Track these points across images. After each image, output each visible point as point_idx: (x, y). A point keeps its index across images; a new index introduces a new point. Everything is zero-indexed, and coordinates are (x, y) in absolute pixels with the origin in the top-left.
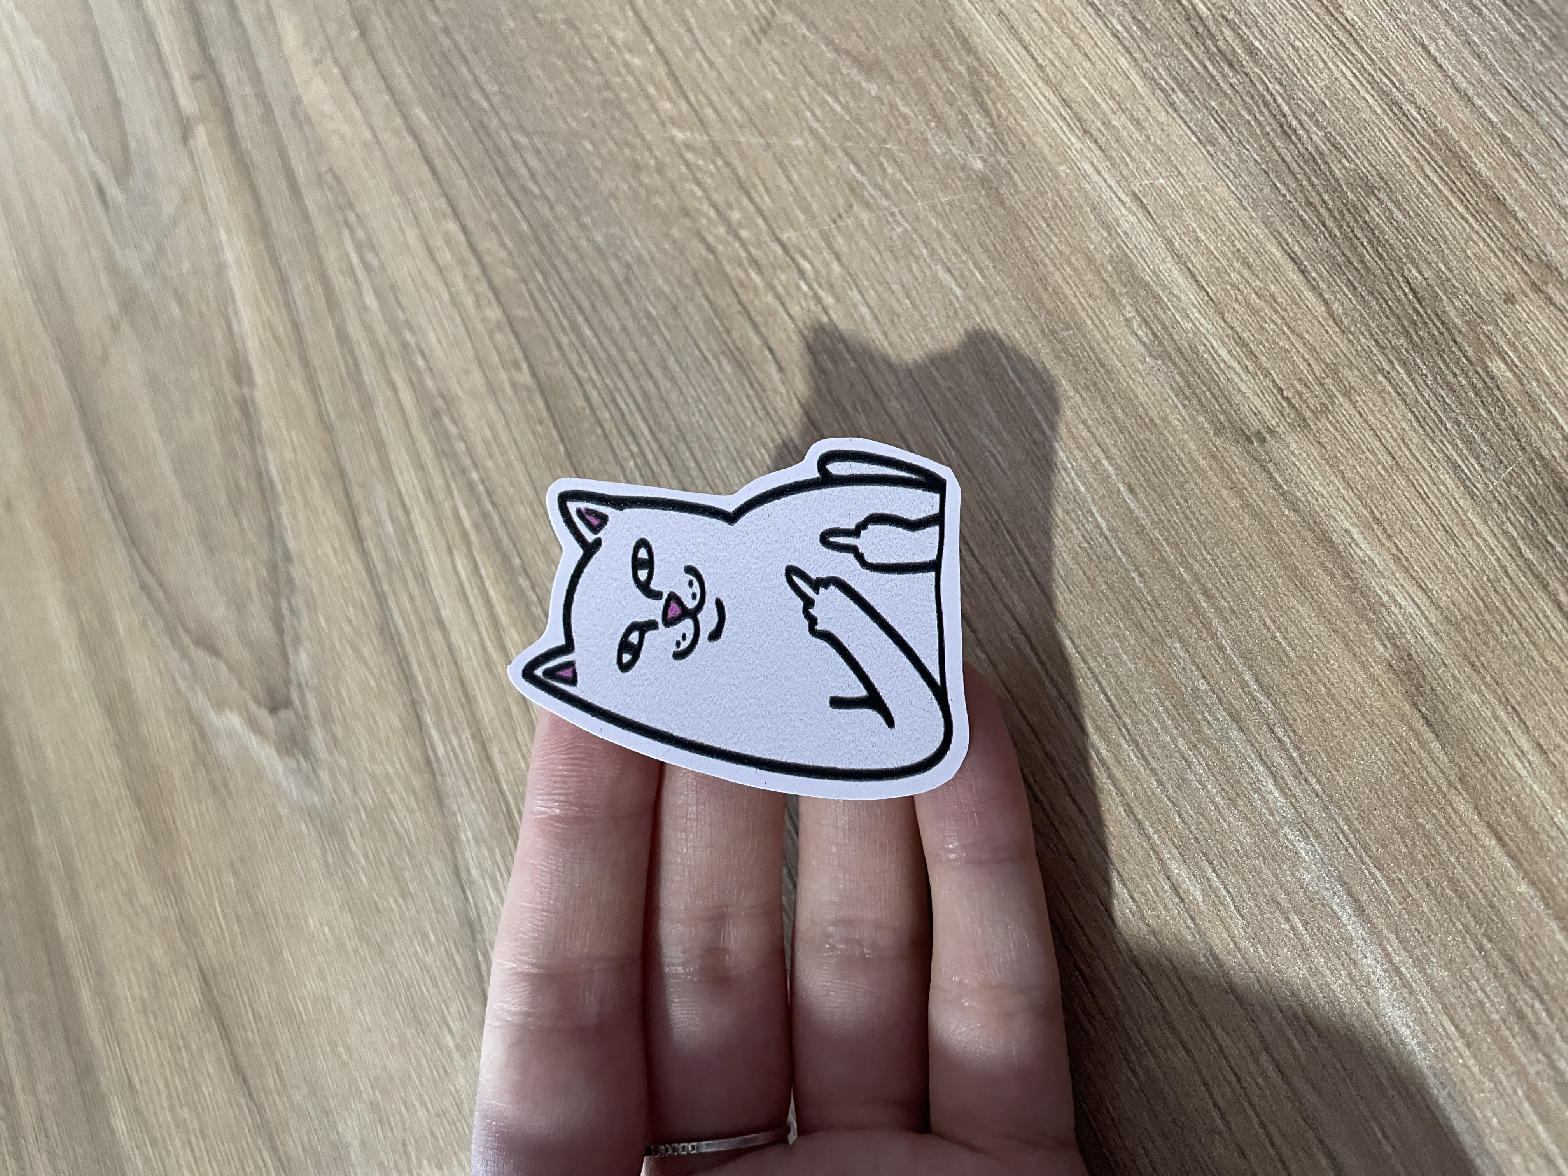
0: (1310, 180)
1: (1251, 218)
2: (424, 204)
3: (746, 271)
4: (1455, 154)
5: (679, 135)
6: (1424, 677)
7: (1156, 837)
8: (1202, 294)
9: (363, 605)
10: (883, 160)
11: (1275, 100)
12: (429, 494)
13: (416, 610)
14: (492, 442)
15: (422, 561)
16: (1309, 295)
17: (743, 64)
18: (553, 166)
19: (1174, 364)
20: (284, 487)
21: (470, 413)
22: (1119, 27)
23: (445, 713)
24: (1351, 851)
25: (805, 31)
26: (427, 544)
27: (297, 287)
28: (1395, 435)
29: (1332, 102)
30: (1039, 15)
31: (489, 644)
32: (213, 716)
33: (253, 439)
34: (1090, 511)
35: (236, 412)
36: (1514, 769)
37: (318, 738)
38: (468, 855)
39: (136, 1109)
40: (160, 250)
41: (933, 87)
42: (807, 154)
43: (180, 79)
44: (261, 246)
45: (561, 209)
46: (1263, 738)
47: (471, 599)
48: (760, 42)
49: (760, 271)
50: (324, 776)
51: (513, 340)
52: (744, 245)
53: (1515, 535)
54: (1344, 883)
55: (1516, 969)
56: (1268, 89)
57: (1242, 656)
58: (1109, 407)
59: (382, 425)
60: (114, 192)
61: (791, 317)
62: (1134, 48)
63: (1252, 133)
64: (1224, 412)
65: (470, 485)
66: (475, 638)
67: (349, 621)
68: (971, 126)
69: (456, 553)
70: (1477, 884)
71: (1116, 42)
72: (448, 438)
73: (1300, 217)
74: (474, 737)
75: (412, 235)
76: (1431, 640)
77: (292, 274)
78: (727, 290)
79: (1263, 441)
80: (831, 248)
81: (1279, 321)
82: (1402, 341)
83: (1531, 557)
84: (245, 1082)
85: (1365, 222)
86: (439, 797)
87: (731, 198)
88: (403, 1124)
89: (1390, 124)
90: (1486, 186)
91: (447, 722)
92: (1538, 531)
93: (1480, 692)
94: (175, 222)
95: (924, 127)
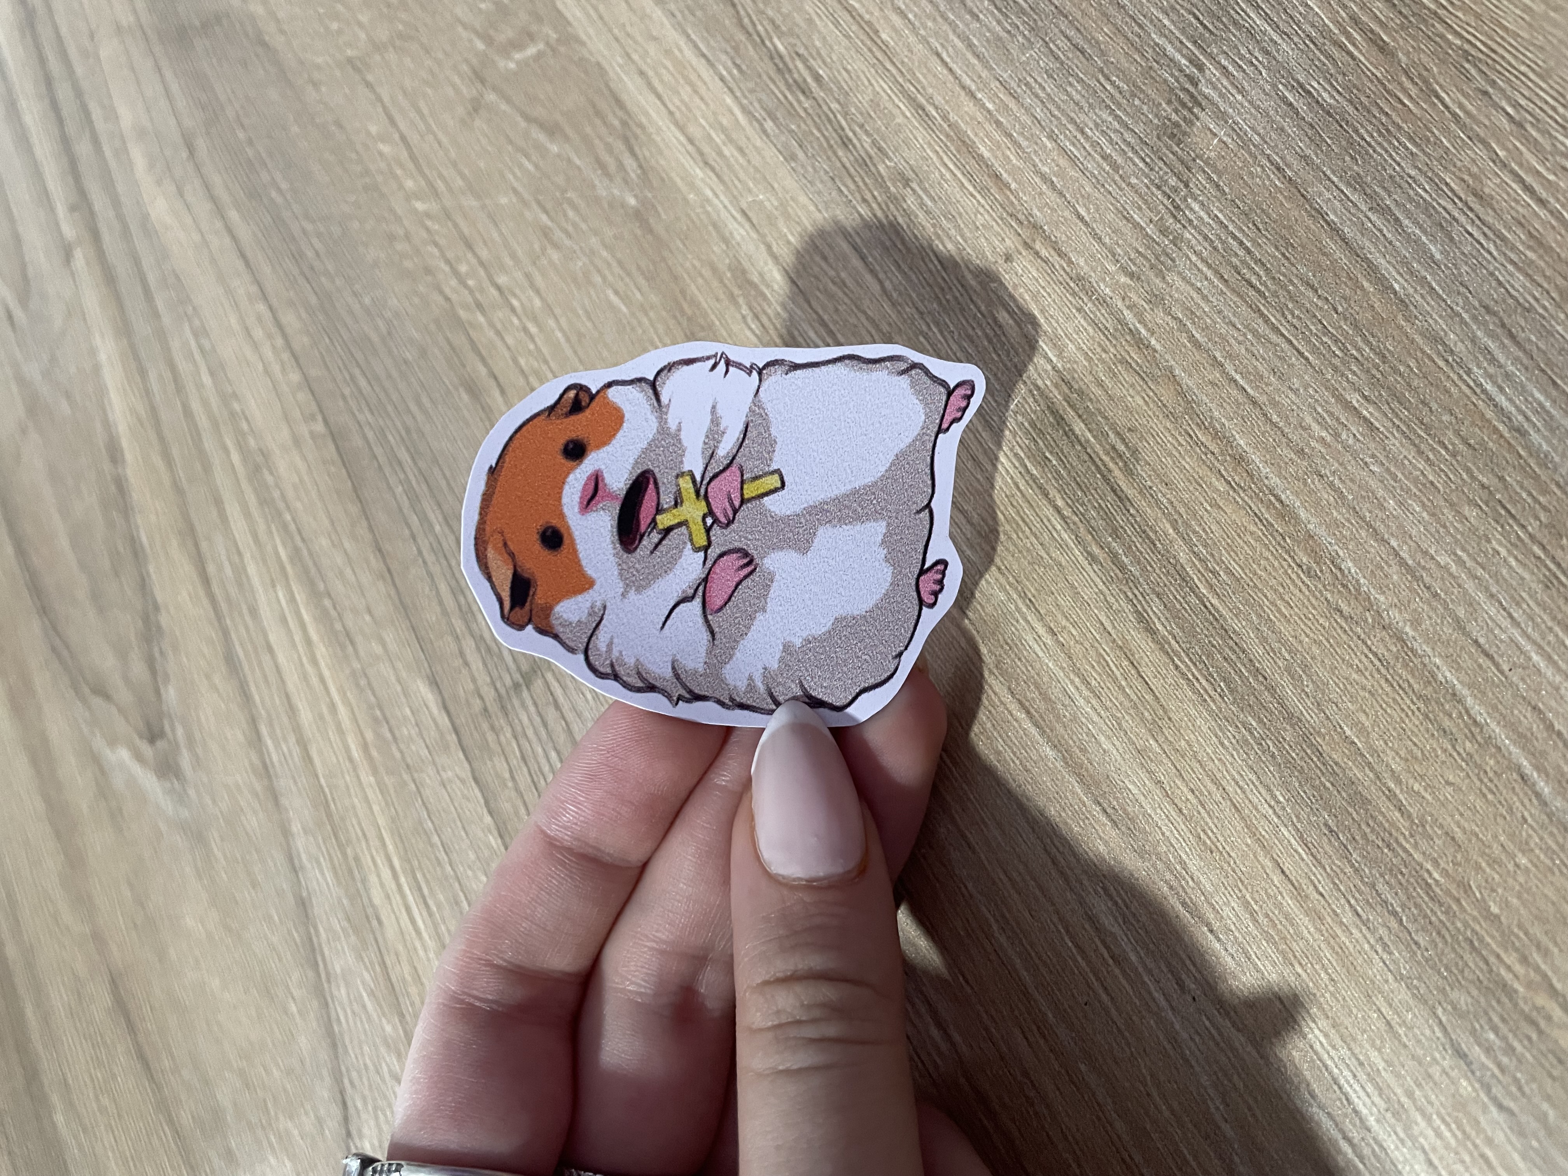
0: (863, 180)
2: (241, 291)
3: (473, 313)
4: (964, 142)
5: (420, 206)
9: (212, 640)
10: (565, 206)
11: (835, 117)
12: (256, 538)
13: (251, 640)
14: (299, 486)
15: (254, 595)
16: (868, 276)
17: (462, 140)
18: (331, 245)
20: (151, 548)
21: (282, 465)
22: (724, 72)
23: (276, 724)
25: (505, 107)
26: (256, 581)
27: (152, 376)
29: (875, 112)
30: (668, 70)
31: (304, 659)
32: (108, 751)
33: (127, 509)
35: (113, 488)
36: (1033, 651)
37: (186, 760)
38: (298, 842)
40: (54, 360)
41: (597, 140)
42: (511, 211)
43: (61, 209)
45: (339, 282)
47: (290, 624)
48: (473, 120)
49: (483, 312)
50: (191, 792)
51: (310, 397)
52: (471, 292)
53: (1022, 455)
56: (831, 110)
59: (218, 483)
60: (19, 313)
61: (509, 348)
62: (736, 89)
63: (821, 145)
65: (285, 527)
66: (296, 657)
67: (203, 655)
68: (625, 171)
69: (278, 588)
70: (1014, 754)
71: (721, 84)
72: (267, 487)
74: (298, 742)
75: (233, 320)
77: (148, 364)
78: (461, 331)
80: (532, 285)
81: (849, 303)
82: (935, 305)
83: (1035, 472)
84: (148, 1066)
85: (904, 210)
86: (274, 796)
87: (460, 254)
89: (917, 124)
90: (987, 166)
91: (278, 731)
92: (1039, 450)
93: (1005, 590)
94: (63, 333)
95: (592, 175)
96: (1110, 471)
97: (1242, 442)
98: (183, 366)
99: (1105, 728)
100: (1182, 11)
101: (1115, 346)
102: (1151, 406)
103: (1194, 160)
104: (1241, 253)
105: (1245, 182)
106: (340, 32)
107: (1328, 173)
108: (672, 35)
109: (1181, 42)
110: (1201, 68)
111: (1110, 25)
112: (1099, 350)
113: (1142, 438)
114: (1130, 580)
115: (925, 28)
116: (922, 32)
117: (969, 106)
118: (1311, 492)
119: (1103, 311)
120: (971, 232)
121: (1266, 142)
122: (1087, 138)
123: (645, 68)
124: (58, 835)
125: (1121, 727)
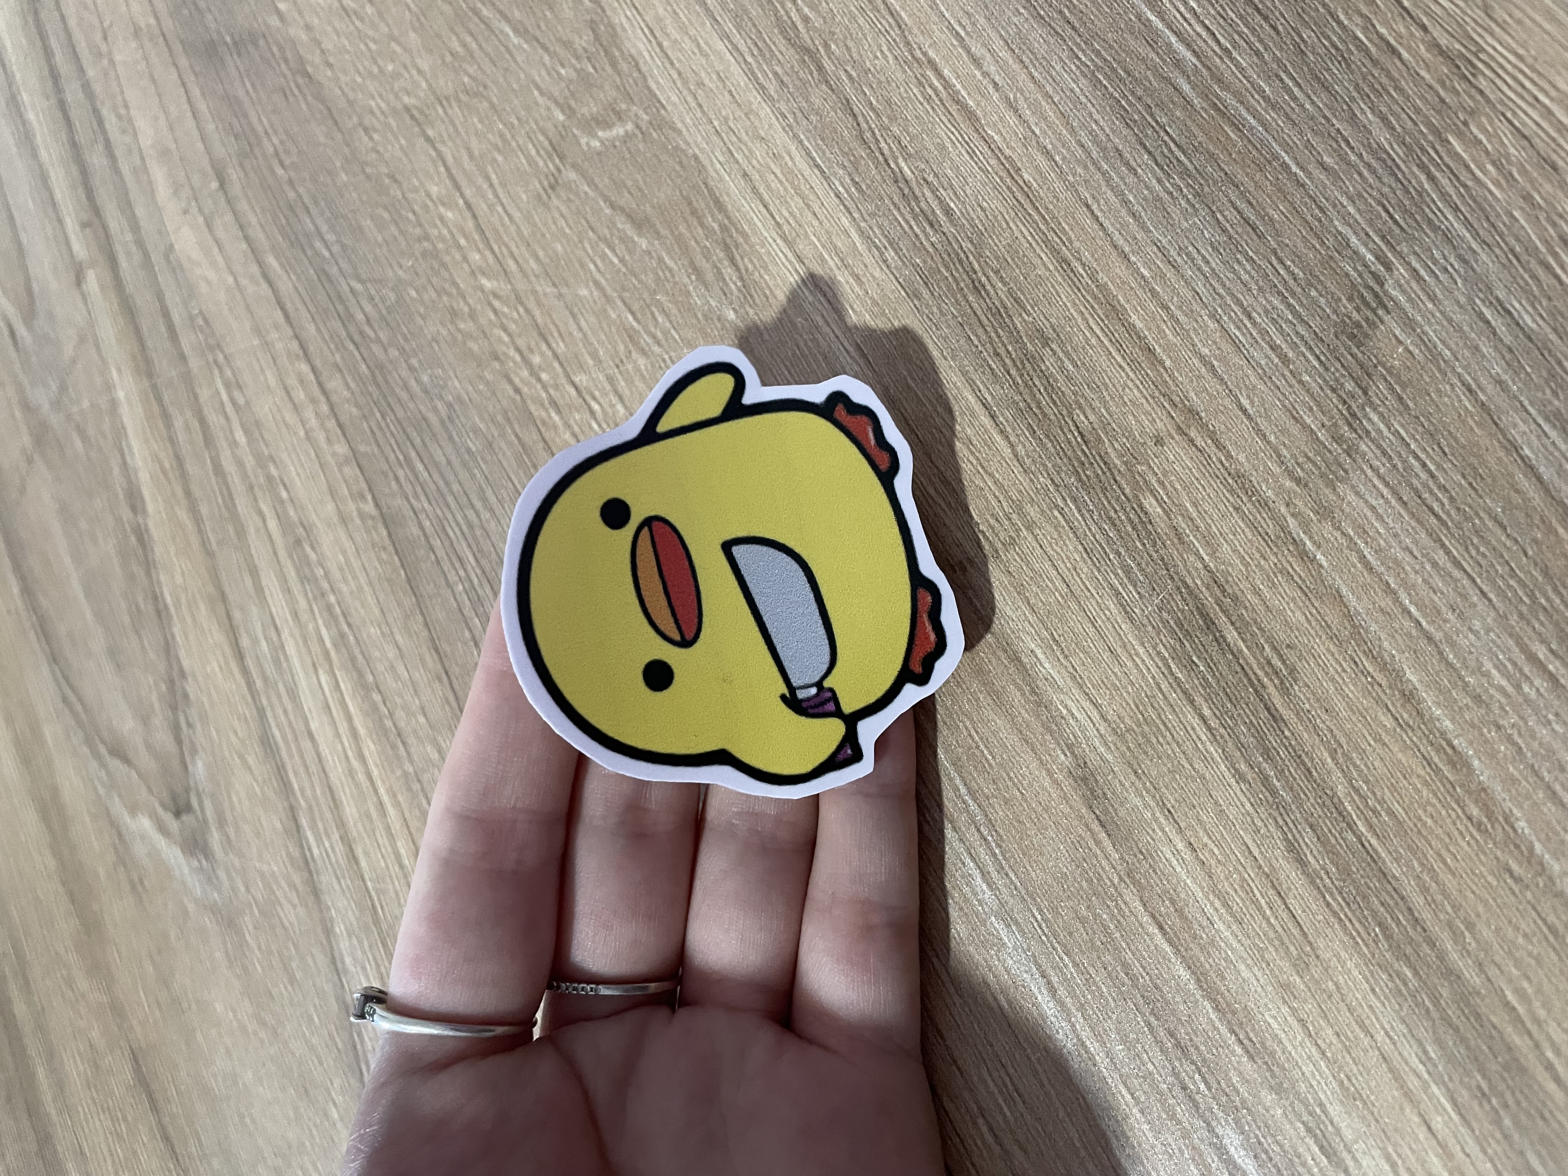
0: (996, 332)
1: (951, 367)
2: (279, 346)
3: (547, 412)
4: (1113, 307)
5: (487, 284)
6: (1097, 782)
9: (246, 719)
10: (654, 309)
11: (967, 257)
12: (296, 615)
13: (290, 724)
14: (345, 567)
15: (293, 676)
16: (998, 438)
17: (536, 218)
18: (384, 312)
20: (176, 609)
22: (841, 189)
23: (317, 818)
24: (1044, 938)
25: (586, 188)
26: (296, 662)
27: (178, 423)
28: (1068, 565)
29: (1013, 260)
30: (776, 176)
31: (350, 753)
32: (128, 819)
33: (149, 565)
35: (133, 539)
36: (1171, 865)
37: (215, 839)
38: (342, 945)
40: (63, 387)
41: (693, 243)
42: (592, 304)
43: (71, 225)
44: (146, 383)
45: (394, 353)
46: (971, 839)
47: (334, 712)
48: (549, 198)
49: (559, 412)
50: (222, 874)
51: (358, 472)
52: (544, 387)
53: (1167, 655)
54: (1038, 966)
55: (1178, 1045)
56: (962, 248)
57: (954, 765)
59: (253, 552)
60: (23, 332)
62: (854, 209)
63: (949, 287)
65: (329, 608)
66: (340, 748)
67: (237, 733)
68: (724, 280)
69: (321, 672)
70: (1144, 968)
71: (837, 201)
72: (309, 563)
73: (989, 366)
74: (341, 838)
75: (271, 376)
76: (1101, 749)
77: (172, 410)
78: (533, 429)
79: (964, 570)
80: (614, 391)
81: (975, 462)
82: (1072, 480)
83: (1180, 676)
84: (173, 1149)
85: (1042, 371)
86: (316, 893)
87: (533, 344)
89: (1060, 279)
90: (1139, 337)
91: (320, 825)
92: (1185, 652)
93: (1142, 796)
94: (74, 361)
95: (686, 280)
96: (1264, 687)
97: (1413, 678)
98: (214, 419)
99: (1246, 956)
100: (1370, 200)
101: (1276, 554)
102: (1314, 624)
103: (1376, 367)
104: (1424, 476)
105: (1432, 400)
106: (396, 75)
107: (1526, 403)
108: (781, 138)
109: (1367, 234)
110: (1388, 267)
111: (1287, 204)
112: (1258, 556)
113: (1300, 657)
114: (1280, 807)
115: (1074, 175)
116: (1070, 178)
117: (1120, 269)
118: (1486, 741)
119: (1265, 515)
120: (1118, 406)
121: (1457, 360)
122: (1254, 324)
123: (749, 170)
124: (71, 895)
125: (1263, 957)
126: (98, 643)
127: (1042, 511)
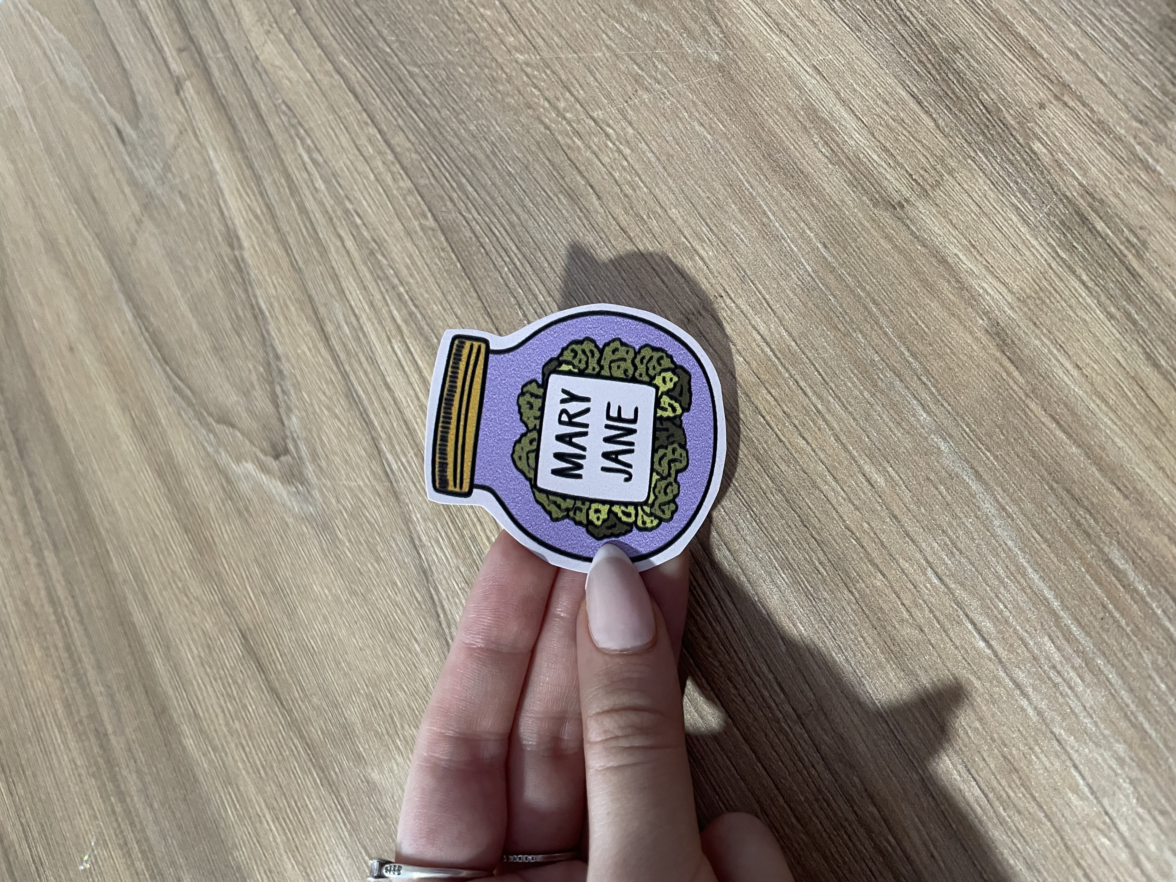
0: (919, 47)
1: (886, 73)
2: (350, 117)
3: (571, 139)
4: (1005, 23)
5: (520, 57)
6: (1007, 334)
7: (854, 452)
8: (860, 123)
9: (333, 382)
10: (655, 60)
12: (372, 304)
13: (370, 380)
14: (412, 267)
15: (371, 348)
16: (924, 116)
18: (437, 85)
19: (846, 167)
20: (270, 312)
21: (395, 250)
23: (395, 443)
24: (971, 443)
26: (373, 337)
27: (267, 182)
28: (980, 194)
32: (234, 466)
33: (246, 284)
34: (801, 262)
35: (232, 268)
36: (1063, 381)
37: (309, 470)
38: (418, 528)
39: (201, 731)
40: (167, 167)
41: (684, 12)
42: (605, 61)
44: (239, 156)
45: (445, 112)
46: (915, 384)
47: (406, 368)
49: (580, 137)
50: (316, 493)
51: (419, 199)
52: (569, 123)
53: (1055, 245)
54: (968, 462)
55: (1074, 498)
57: (900, 337)
58: (808, 197)
59: (335, 265)
60: (128, 130)
61: (604, 165)
63: (883, 22)
64: (878, 192)
65: (400, 296)
66: (411, 392)
67: (324, 393)
68: (709, 34)
69: (393, 341)
70: (1047, 451)
72: (381, 268)
73: (915, 70)
75: (345, 139)
76: (1009, 312)
77: (262, 173)
78: (560, 151)
79: (902, 207)
80: (625, 118)
81: (907, 134)
82: (981, 138)
83: (1064, 256)
84: (278, 697)
85: (954, 69)
86: (396, 496)
87: (559, 94)
88: (390, 704)
90: (1024, 41)
91: (397, 447)
92: (1067, 240)
93: (1040, 339)
94: (175, 148)
95: (679, 37)
96: (1125, 256)
98: (298, 175)
99: (1119, 432)
101: (1128, 170)
102: (1156, 211)
112: (1115, 172)
113: (1150, 234)
114: (1141, 331)
119: (1120, 146)
120: (1011, 86)
122: (1105, 26)
125: (1132, 430)
126: (204, 345)
127: (960, 161)
